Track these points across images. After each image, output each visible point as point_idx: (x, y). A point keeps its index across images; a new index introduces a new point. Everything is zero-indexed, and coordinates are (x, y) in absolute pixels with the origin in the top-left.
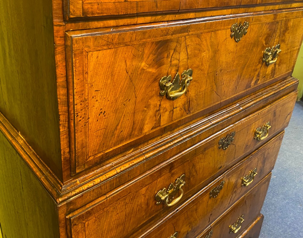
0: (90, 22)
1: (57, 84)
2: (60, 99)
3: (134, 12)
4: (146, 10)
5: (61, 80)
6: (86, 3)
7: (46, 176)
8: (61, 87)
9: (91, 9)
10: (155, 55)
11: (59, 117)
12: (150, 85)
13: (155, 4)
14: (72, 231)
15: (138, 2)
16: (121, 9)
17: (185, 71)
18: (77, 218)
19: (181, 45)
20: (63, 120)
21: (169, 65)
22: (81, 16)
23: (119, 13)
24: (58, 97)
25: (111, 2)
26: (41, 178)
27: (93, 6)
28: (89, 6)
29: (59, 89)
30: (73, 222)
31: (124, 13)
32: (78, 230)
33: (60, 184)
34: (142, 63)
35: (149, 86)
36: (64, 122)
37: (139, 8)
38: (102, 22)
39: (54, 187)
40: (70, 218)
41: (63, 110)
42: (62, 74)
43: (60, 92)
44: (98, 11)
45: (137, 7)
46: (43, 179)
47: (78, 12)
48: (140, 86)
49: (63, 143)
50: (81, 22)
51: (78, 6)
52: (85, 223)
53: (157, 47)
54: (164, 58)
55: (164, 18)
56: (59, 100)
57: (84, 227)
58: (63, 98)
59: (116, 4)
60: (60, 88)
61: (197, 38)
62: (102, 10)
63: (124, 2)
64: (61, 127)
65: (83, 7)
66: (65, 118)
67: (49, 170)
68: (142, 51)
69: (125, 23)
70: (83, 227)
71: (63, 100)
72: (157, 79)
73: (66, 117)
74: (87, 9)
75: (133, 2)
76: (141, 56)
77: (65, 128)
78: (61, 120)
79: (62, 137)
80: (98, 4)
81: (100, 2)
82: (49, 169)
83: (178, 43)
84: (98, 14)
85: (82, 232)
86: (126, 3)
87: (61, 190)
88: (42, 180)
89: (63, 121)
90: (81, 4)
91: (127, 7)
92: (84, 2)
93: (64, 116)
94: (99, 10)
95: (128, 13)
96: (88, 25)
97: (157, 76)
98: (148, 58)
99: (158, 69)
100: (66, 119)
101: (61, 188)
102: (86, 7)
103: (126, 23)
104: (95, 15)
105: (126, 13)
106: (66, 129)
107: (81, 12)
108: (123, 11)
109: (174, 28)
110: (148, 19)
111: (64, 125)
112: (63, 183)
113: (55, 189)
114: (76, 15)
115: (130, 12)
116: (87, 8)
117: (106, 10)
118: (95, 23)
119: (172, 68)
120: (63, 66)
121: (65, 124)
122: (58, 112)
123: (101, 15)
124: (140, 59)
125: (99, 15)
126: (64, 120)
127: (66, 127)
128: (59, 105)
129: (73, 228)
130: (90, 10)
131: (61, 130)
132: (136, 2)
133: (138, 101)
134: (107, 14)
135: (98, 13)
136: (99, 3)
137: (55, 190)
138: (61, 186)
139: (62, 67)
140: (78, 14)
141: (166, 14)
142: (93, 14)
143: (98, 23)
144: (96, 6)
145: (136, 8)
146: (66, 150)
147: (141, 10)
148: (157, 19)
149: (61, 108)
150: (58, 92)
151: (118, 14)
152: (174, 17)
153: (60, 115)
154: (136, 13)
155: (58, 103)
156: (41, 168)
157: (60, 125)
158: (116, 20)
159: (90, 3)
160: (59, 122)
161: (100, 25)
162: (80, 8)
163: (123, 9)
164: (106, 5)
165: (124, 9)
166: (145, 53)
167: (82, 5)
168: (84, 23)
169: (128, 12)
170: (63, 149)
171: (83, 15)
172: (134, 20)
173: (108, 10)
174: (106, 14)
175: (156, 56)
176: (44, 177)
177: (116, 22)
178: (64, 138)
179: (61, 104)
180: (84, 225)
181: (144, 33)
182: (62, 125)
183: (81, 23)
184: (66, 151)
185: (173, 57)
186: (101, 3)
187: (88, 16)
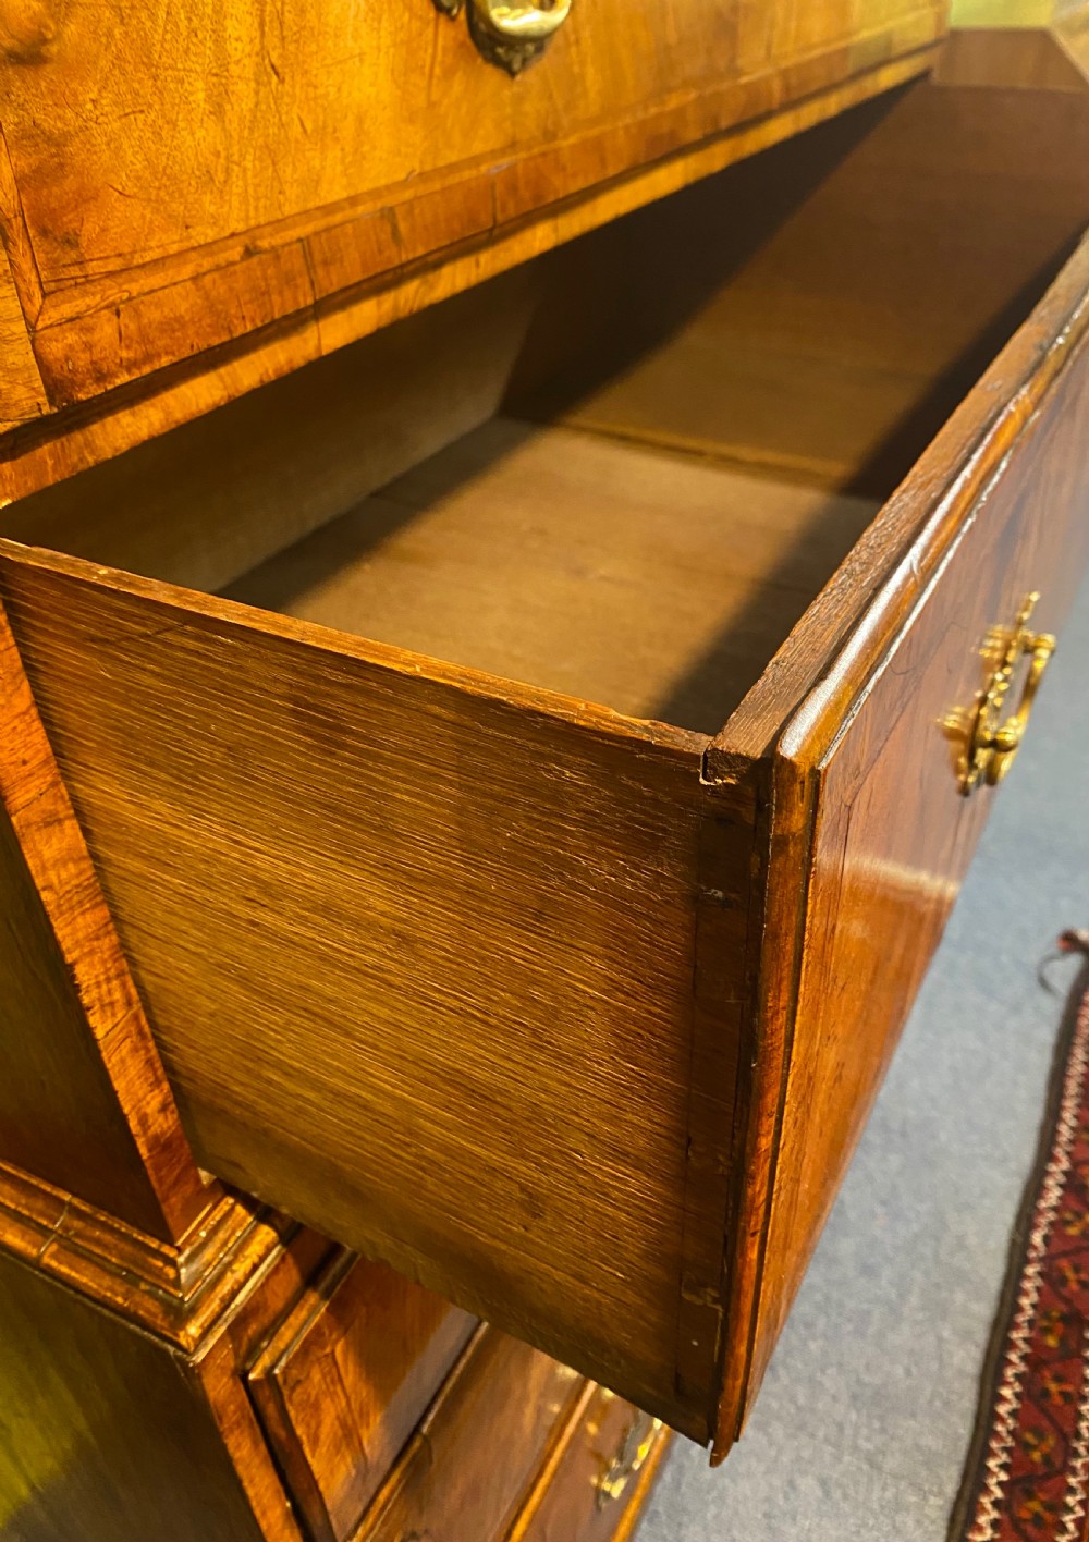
0: (95, 427)
1: (14, 819)
2: (49, 887)
3: (301, 299)
4: (352, 271)
5: (27, 792)
6: (51, 326)
7: (61, 1236)
8: (39, 829)
9: (88, 355)
11: (74, 977)
13: (388, 228)
14: (292, 1413)
15: (308, 238)
16: (239, 306)
18: (296, 1355)
20: (93, 981)
22: (46, 410)
23: (230, 332)
24: (39, 883)
25: (180, 278)
26: (40, 1257)
27: (89, 330)
28: (71, 338)
29: (33, 841)
30: (285, 1381)
31: (253, 320)
32: (314, 1393)
33: (157, 1254)
36: (104, 987)
37: (320, 272)
38: (153, 406)
39: (132, 1280)
40: (269, 1372)
41: (80, 935)
42: (25, 763)
43: (39, 855)
44: (124, 354)
45: (310, 268)
46: (57, 1259)
47: (20, 393)
49: (124, 1084)
50: (46, 442)
51: (11, 360)
52: (333, 1352)
55: (432, 287)
56: (45, 896)
57: (334, 1370)
58: (64, 875)
59: (207, 280)
60: (37, 837)
62: (144, 339)
63: (242, 259)
64: (97, 1015)
65: (38, 356)
66: (99, 969)
67: (70, 1204)
69: (267, 372)
70: (330, 1372)
71: (68, 888)
73: (104, 962)
74: (67, 359)
75: (283, 246)
77: (114, 1015)
78: (84, 986)
79: (114, 1060)
80: (118, 313)
81: (126, 295)
82: (67, 1197)
84: (129, 371)
85: (332, 1389)
86: (255, 260)
87: (176, 1283)
88: (54, 1264)
89: (98, 984)
90: (26, 336)
91: (263, 284)
92: (40, 325)
93: (96, 959)
94: (128, 347)
95: (277, 316)
96: (88, 444)
100: (108, 970)
101: (171, 1272)
102: (54, 350)
103: (271, 372)
104: (118, 382)
105: (265, 316)
106: (119, 1016)
107: (39, 384)
108: (248, 310)
111: (107, 1000)
112: (171, 1244)
113: (143, 1286)
114: (14, 412)
115: (281, 306)
116: (60, 355)
117: (163, 331)
118: (118, 421)
120: (16, 717)
121: (110, 992)
122: (60, 955)
123: (147, 370)
125: (136, 374)
126: (102, 977)
127: (118, 1006)
128: (53, 921)
129: (291, 1404)
130: (83, 360)
131: (99, 1033)
132: (299, 245)
134: (173, 354)
135: (130, 366)
136: (122, 306)
137: (145, 1292)
138: (172, 1263)
139: (16, 723)
140: (26, 404)
141: (438, 265)
142: (101, 377)
143: (133, 414)
144: (106, 330)
145: (307, 278)
146: (148, 1103)
147: (333, 281)
148: (406, 301)
149: (68, 930)
150: (30, 863)
151: (225, 338)
152: (474, 269)
153: (71, 966)
154: (310, 301)
155: (47, 916)
156: (18, 1204)
157: (89, 1009)
158: (223, 371)
159: (71, 320)
160: (79, 1001)
161: (145, 422)
162: (27, 368)
163: (245, 304)
164: (158, 305)
165: (251, 302)
167: (33, 342)
168: (64, 439)
169: (273, 312)
170: (133, 1107)
171: (52, 403)
172: (306, 341)
173: (174, 331)
174: (167, 353)
176: (54, 1247)
177: (221, 379)
178: (123, 1061)
179: (64, 908)
180: (330, 1360)
182: (96, 1008)
183: (45, 447)
184: (149, 1110)
186: (130, 299)
187: (82, 396)
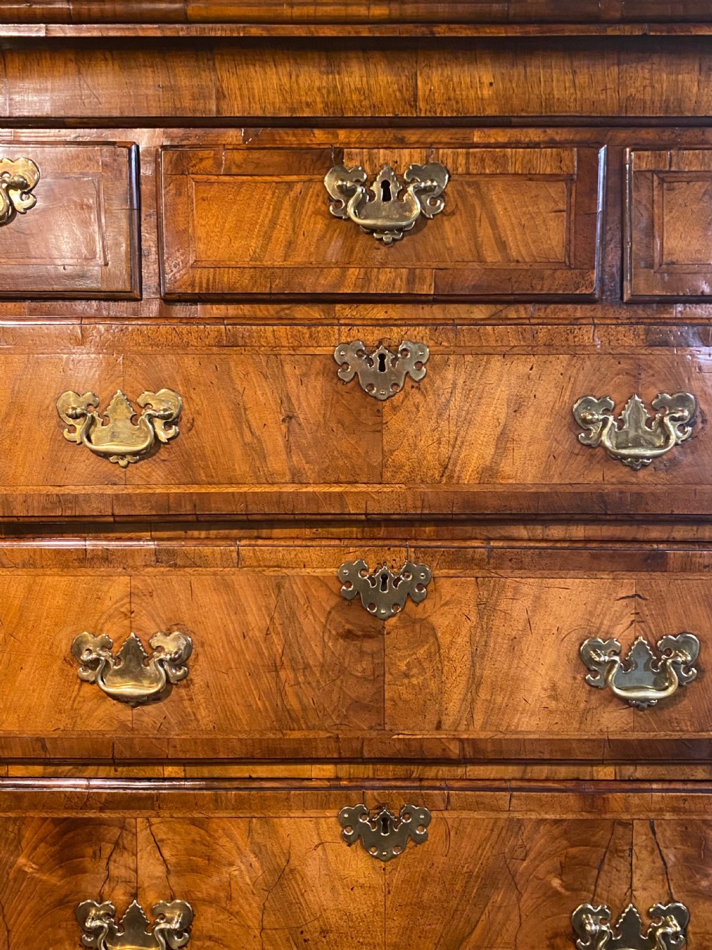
10: (53, 844)
12: (47, 911)
17: (161, 901)
19: (135, 834)
21: (103, 876)
34: (18, 856)
35: (45, 913)
48: (16, 908)
53: (57, 829)
54: (83, 857)
55: (84, 771)
61: (192, 827)
68: (16, 832)
72: (68, 902)
76: (15, 843)
83: (126, 830)
97: (66, 896)
98: (35, 848)
99: (68, 879)
109: (104, 795)
110: (39, 769)
119: (112, 885)
124: (12, 848)
133: (15, 940)
166: (23, 837)
175: (57, 848)
181: (18, 797)
185: (112, 858)
